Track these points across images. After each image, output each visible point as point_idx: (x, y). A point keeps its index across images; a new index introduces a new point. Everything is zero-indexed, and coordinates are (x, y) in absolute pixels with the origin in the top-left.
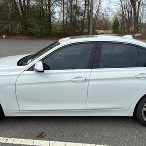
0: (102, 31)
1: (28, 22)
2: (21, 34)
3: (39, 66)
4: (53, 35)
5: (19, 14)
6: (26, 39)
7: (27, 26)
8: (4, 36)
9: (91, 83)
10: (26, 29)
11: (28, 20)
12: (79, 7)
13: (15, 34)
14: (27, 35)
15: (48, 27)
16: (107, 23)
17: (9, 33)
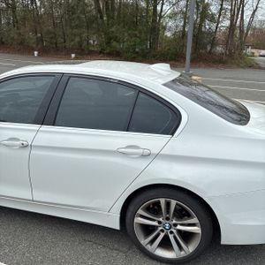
1: (113, 32)
2: (101, 52)
7: (111, 39)
8: (73, 55)
10: (108, 43)
17: (83, 50)
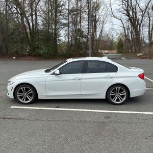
0: (106, 51)
2: (29, 55)
3: (58, 72)
4: (59, 56)
5: (28, 37)
6: (34, 60)
7: (35, 48)
8: (14, 58)
9: (82, 81)
10: (34, 50)
11: (37, 43)
12: (83, 31)
13: (24, 56)
14: (35, 56)
15: (54, 49)
16: (112, 43)
17: (19, 55)
